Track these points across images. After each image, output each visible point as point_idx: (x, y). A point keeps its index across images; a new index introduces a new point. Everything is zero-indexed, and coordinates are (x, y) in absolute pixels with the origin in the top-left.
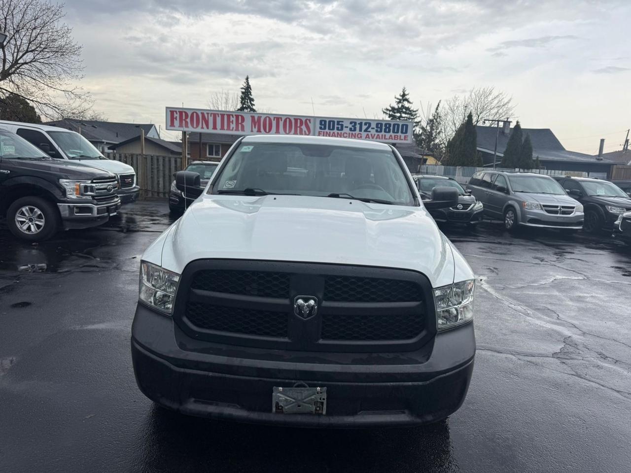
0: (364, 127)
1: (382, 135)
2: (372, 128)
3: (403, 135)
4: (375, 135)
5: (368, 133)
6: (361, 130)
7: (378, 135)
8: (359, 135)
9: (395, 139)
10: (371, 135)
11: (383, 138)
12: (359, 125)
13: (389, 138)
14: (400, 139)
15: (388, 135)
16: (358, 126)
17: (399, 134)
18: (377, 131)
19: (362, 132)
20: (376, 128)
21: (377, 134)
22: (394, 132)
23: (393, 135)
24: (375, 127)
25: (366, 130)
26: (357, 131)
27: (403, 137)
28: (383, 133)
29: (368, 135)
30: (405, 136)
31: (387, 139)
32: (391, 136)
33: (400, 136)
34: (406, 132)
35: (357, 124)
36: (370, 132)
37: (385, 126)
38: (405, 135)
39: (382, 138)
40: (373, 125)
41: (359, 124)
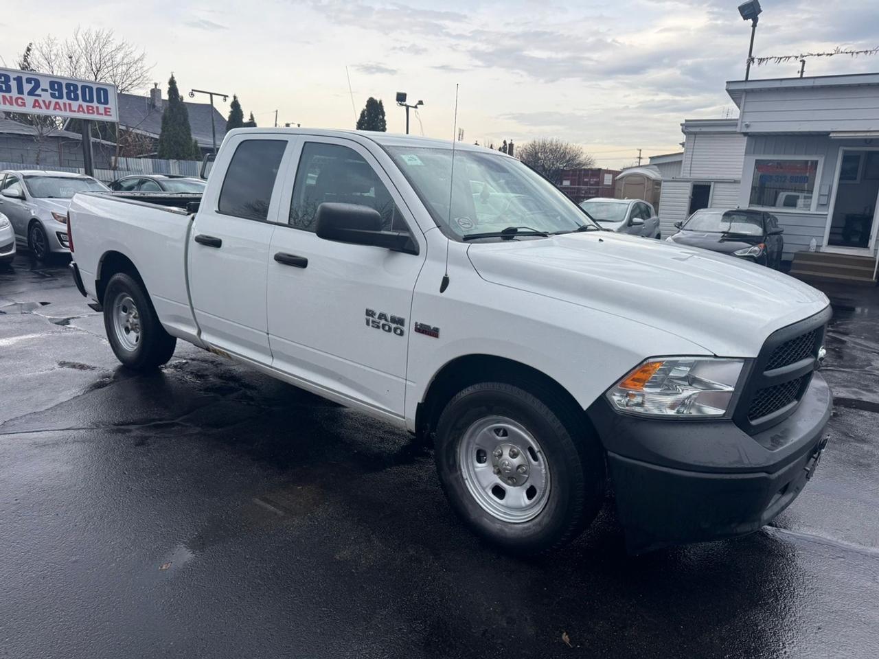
0: (27, 87)
1: (65, 104)
2: (43, 90)
3: (102, 107)
4: (50, 102)
5: (36, 98)
6: (20, 91)
7: (57, 103)
8: (20, 101)
9: (88, 113)
10: (44, 101)
11: (68, 110)
12: (15, 82)
13: (79, 111)
14: (98, 114)
15: (75, 105)
16: (13, 84)
17: (95, 104)
18: (53, 96)
19: (25, 96)
20: (50, 91)
21: (54, 101)
22: (84, 100)
23: (85, 105)
24: (48, 88)
25: (31, 93)
26: (14, 93)
27: (102, 110)
28: (65, 100)
29: (36, 101)
30: (105, 109)
31: (75, 111)
32: (80, 106)
33: (97, 108)
34: (106, 102)
35: (12, 79)
36: (40, 96)
37: (67, 88)
38: (106, 106)
39: (65, 110)
40: (45, 84)
41: (14, 79)
